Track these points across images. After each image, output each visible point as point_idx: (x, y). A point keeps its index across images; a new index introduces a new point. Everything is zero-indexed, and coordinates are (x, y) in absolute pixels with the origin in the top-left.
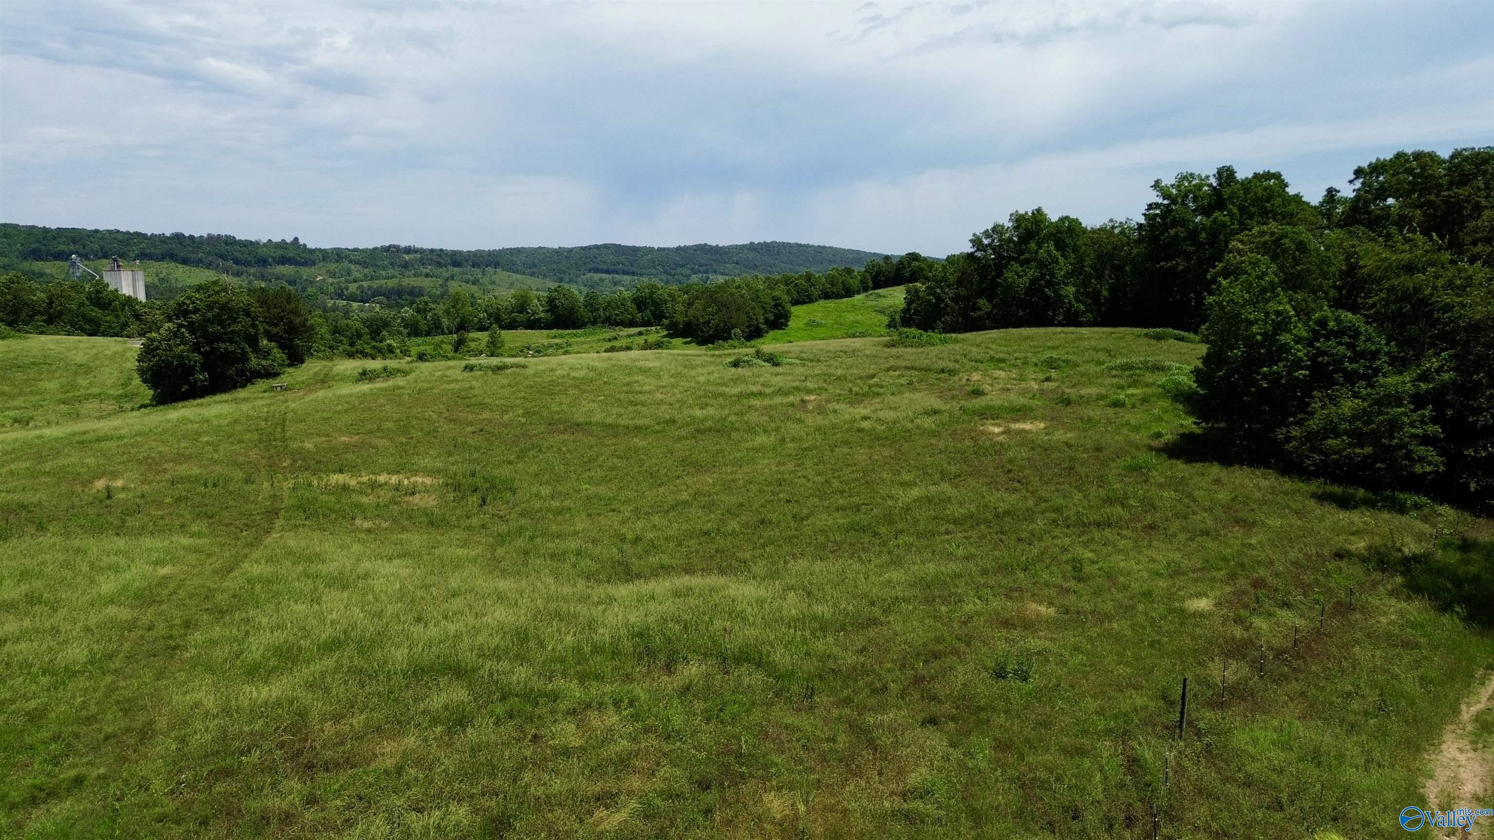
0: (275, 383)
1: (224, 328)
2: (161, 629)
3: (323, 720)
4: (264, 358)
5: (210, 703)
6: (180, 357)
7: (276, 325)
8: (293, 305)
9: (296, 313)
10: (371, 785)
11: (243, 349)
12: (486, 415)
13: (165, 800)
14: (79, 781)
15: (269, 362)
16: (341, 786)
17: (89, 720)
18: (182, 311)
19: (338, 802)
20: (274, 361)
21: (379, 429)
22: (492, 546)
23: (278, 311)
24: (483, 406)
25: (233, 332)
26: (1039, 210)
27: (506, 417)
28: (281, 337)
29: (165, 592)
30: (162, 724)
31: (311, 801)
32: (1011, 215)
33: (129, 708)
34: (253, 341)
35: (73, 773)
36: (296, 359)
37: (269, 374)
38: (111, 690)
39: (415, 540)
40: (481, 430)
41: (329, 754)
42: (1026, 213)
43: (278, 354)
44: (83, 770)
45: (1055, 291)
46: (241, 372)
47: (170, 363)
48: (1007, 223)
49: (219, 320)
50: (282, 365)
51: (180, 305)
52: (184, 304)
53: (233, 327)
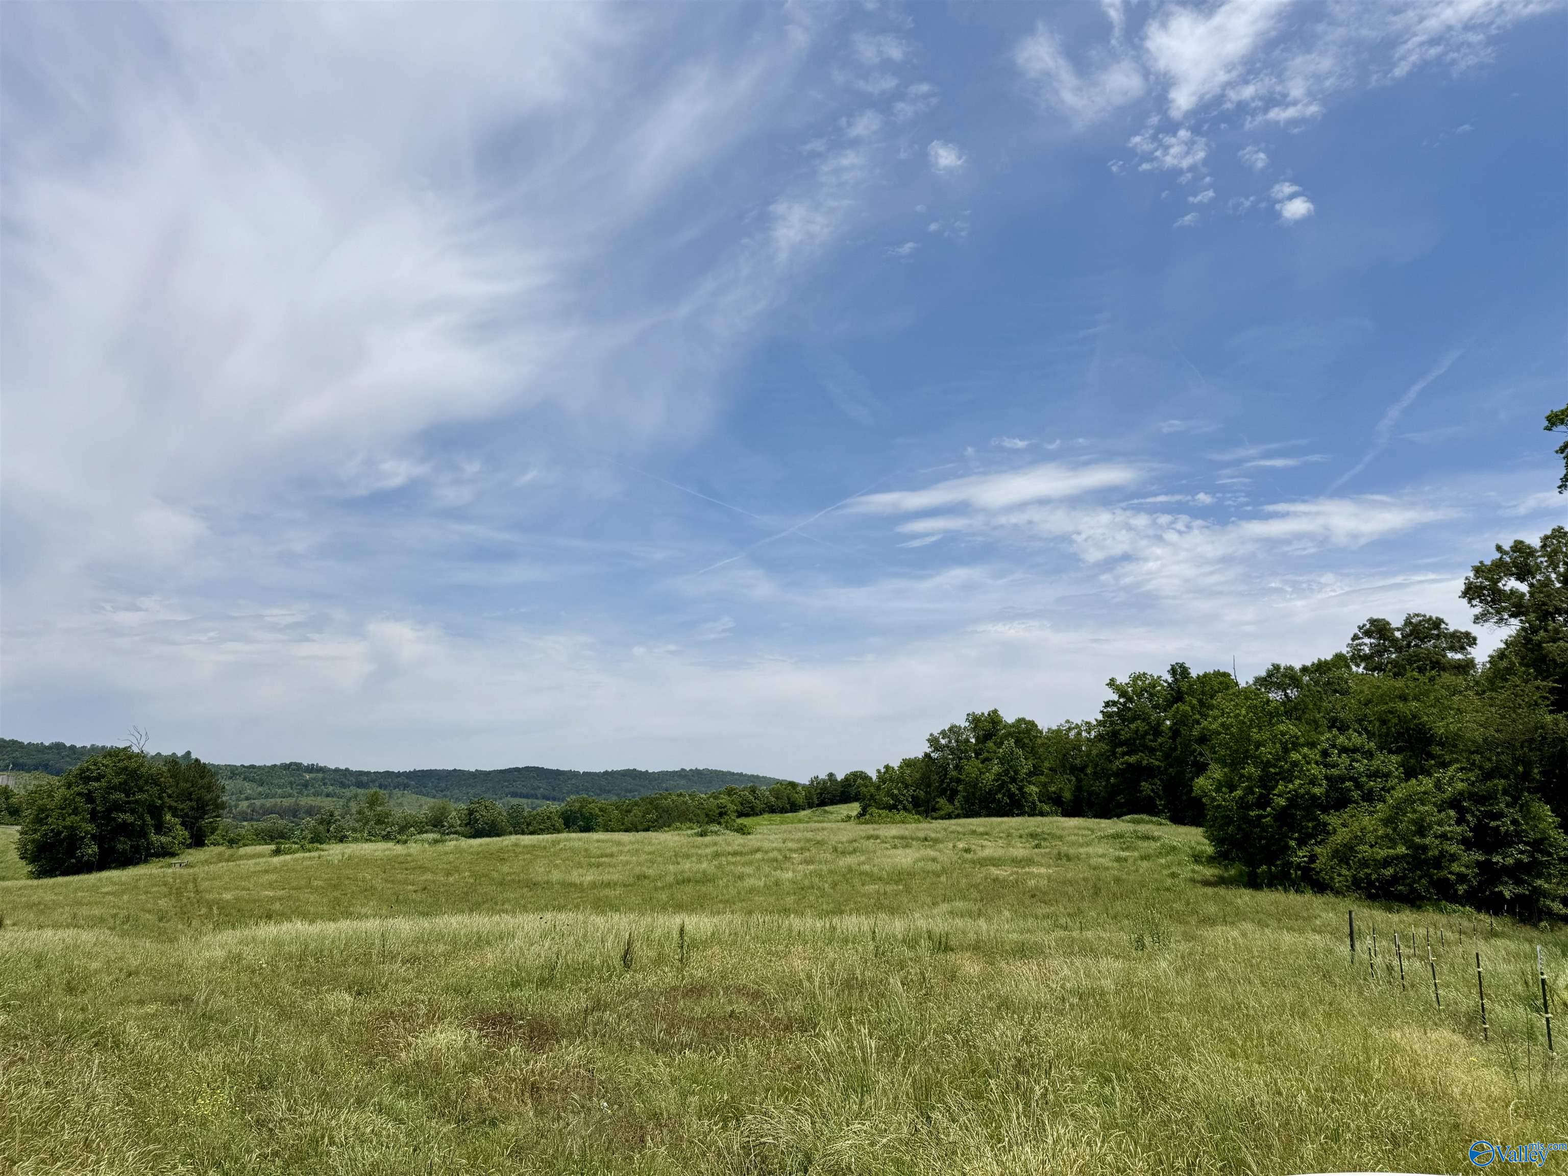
0: (174, 861)
1: (127, 796)
4: (165, 834)
6: (72, 828)
7: (183, 802)
8: (206, 780)
9: (209, 788)
11: (144, 821)
15: (170, 839)
18: (84, 777)
20: (174, 838)
21: (309, 885)
24: (423, 869)
25: (137, 801)
26: (995, 711)
27: (451, 879)
28: (186, 815)
32: (968, 715)
34: (156, 812)
36: (198, 841)
37: (166, 853)
40: (425, 889)
42: (983, 714)
43: (182, 833)
45: (1021, 789)
46: (136, 848)
47: (60, 833)
48: (964, 724)
49: (123, 787)
50: (183, 844)
51: (82, 771)
52: (88, 769)
53: (138, 796)
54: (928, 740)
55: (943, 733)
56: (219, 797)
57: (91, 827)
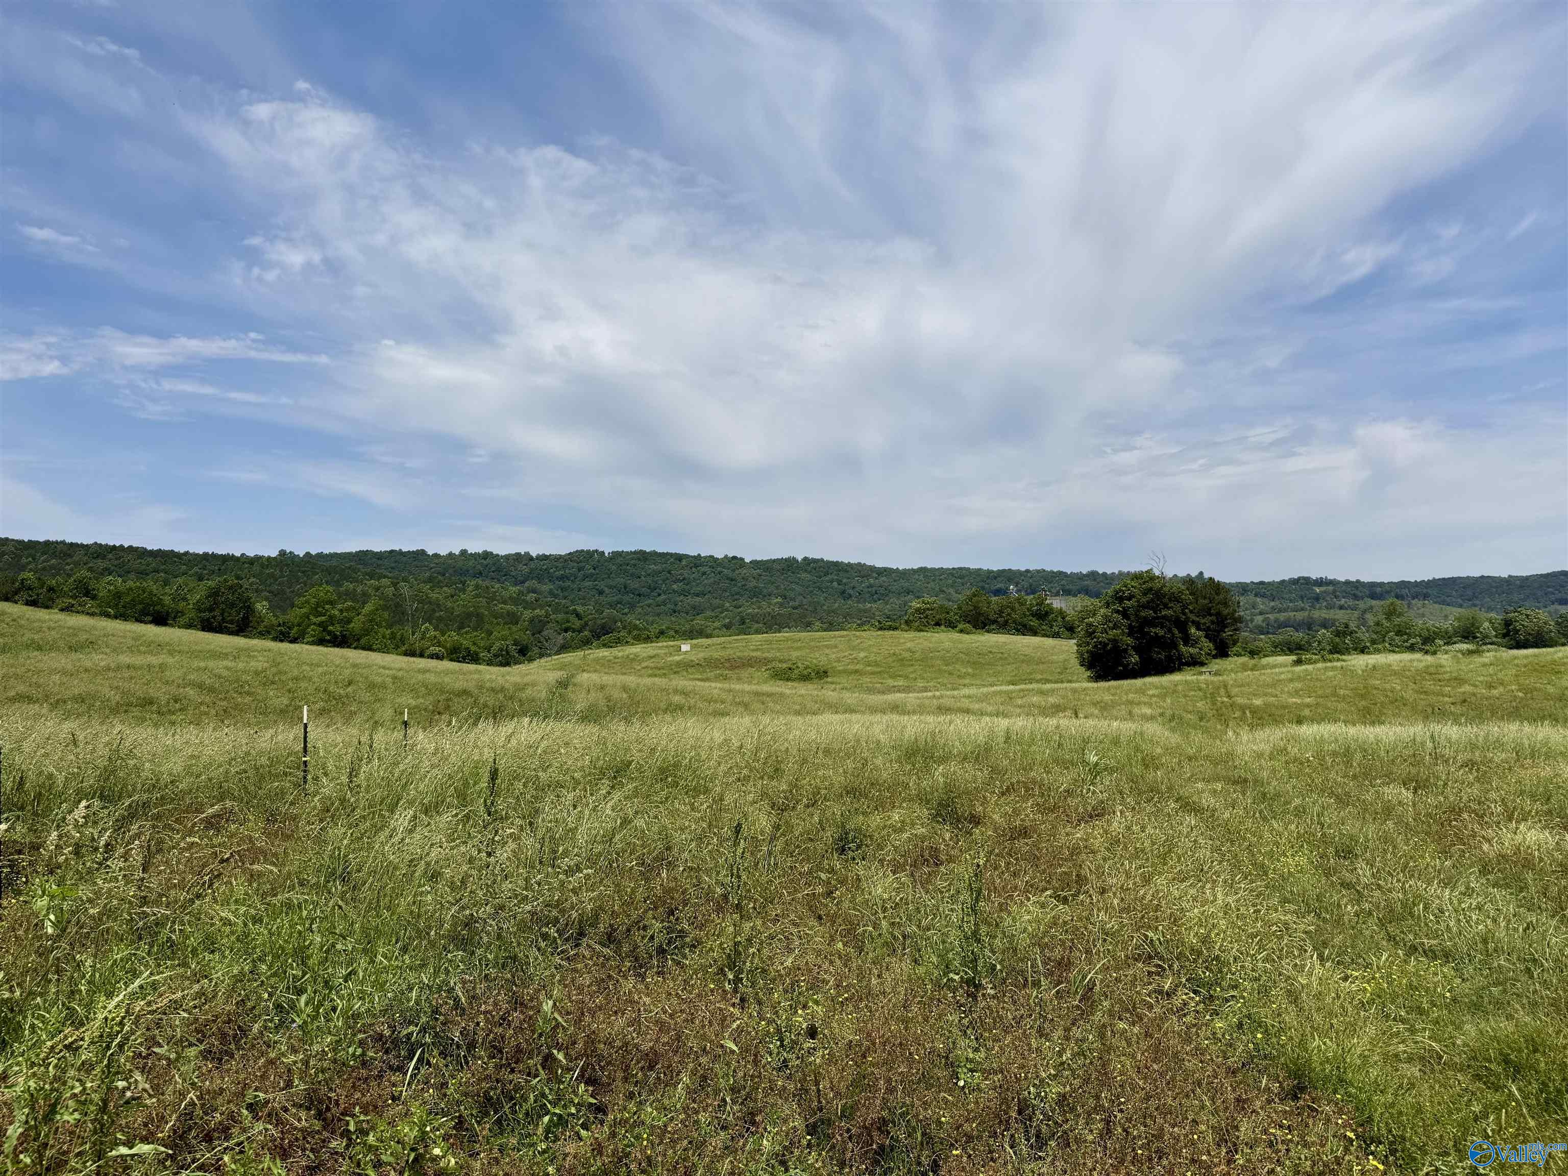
0: (1203, 669)
1: (1155, 612)
4: (1192, 646)
6: (1115, 641)
7: (1204, 617)
8: (1221, 597)
9: (1225, 604)
11: (1173, 634)
15: (1198, 650)
18: (1119, 598)
20: (1201, 649)
23: (1206, 601)
25: (1164, 617)
28: (1209, 629)
34: (1182, 626)
36: (1222, 651)
37: (1195, 662)
43: (1207, 645)
46: (1169, 658)
47: (1106, 645)
49: (1151, 605)
50: (1209, 654)
51: (1116, 592)
52: (1120, 591)
53: (1165, 613)
56: (1235, 611)
57: (1129, 640)
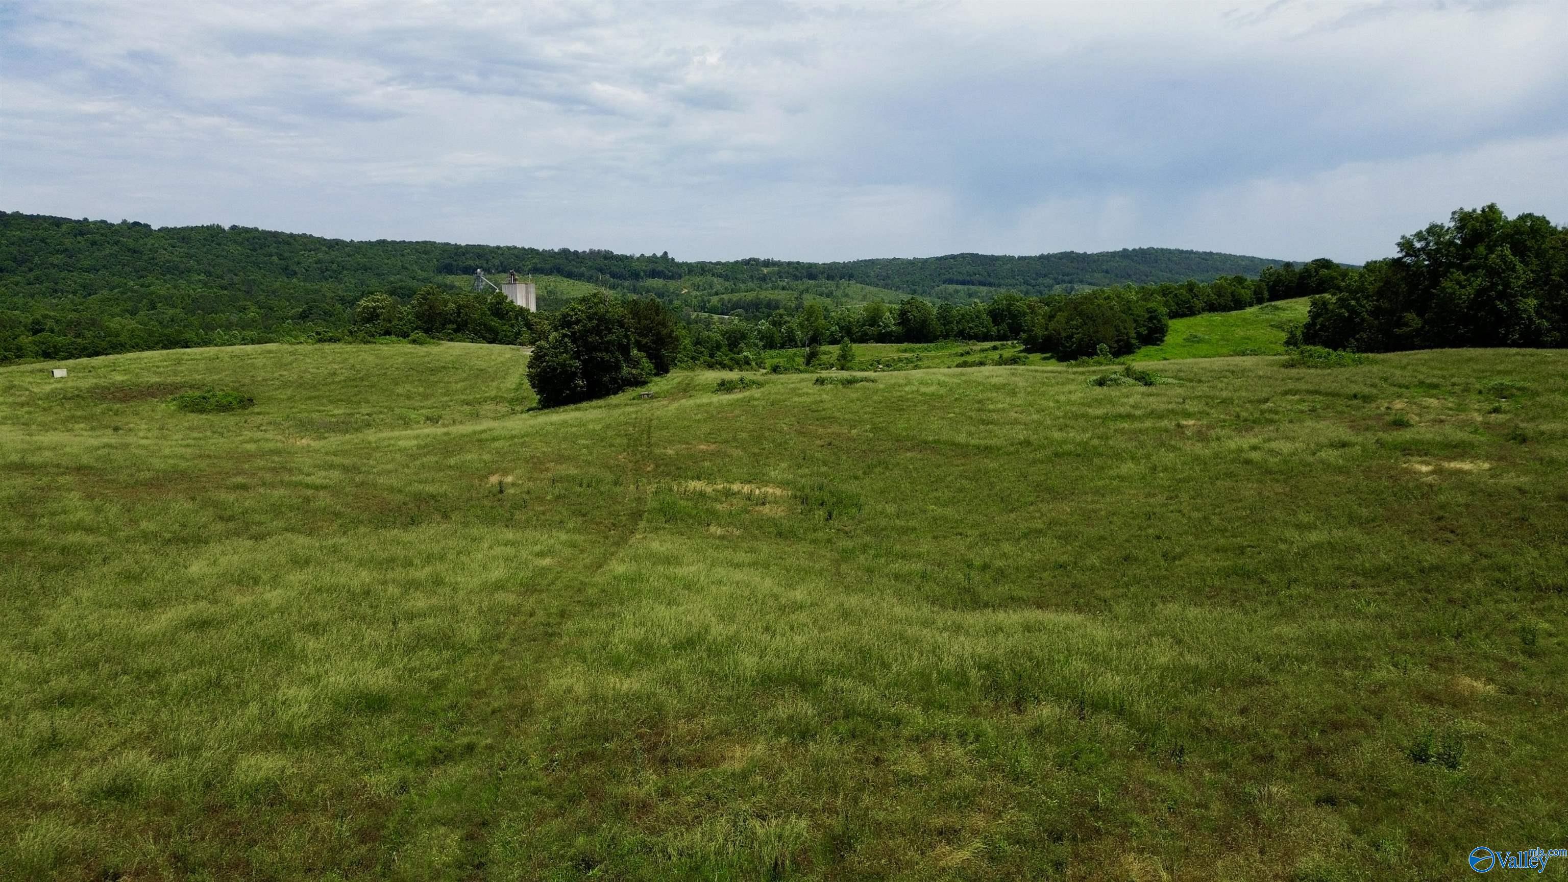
0: (641, 391)
1: (601, 338)
2: (541, 616)
3: (676, 718)
4: (634, 367)
5: (580, 689)
6: (563, 365)
7: (646, 336)
8: (661, 317)
9: (664, 325)
10: (719, 786)
11: (616, 358)
12: (835, 428)
13: (541, 775)
14: (470, 748)
15: (639, 371)
16: (692, 783)
17: (480, 694)
18: (566, 322)
19: (689, 799)
20: (642, 370)
21: (735, 439)
22: (837, 561)
23: (648, 322)
24: (832, 420)
25: (608, 342)
26: (1492, 207)
27: (854, 431)
28: (649, 347)
29: (545, 582)
30: (539, 704)
31: (665, 793)
33: (513, 685)
34: (625, 350)
35: (466, 740)
36: (662, 369)
37: (638, 382)
38: (498, 669)
39: (765, 549)
40: (830, 444)
41: (681, 751)
42: (1474, 211)
43: (646, 363)
44: (474, 739)
46: (614, 380)
47: (555, 369)
48: (1449, 224)
49: (597, 331)
50: (650, 374)
51: (565, 316)
52: (569, 315)
53: (609, 337)
54: (1399, 244)
55: (1419, 236)
56: (672, 331)
